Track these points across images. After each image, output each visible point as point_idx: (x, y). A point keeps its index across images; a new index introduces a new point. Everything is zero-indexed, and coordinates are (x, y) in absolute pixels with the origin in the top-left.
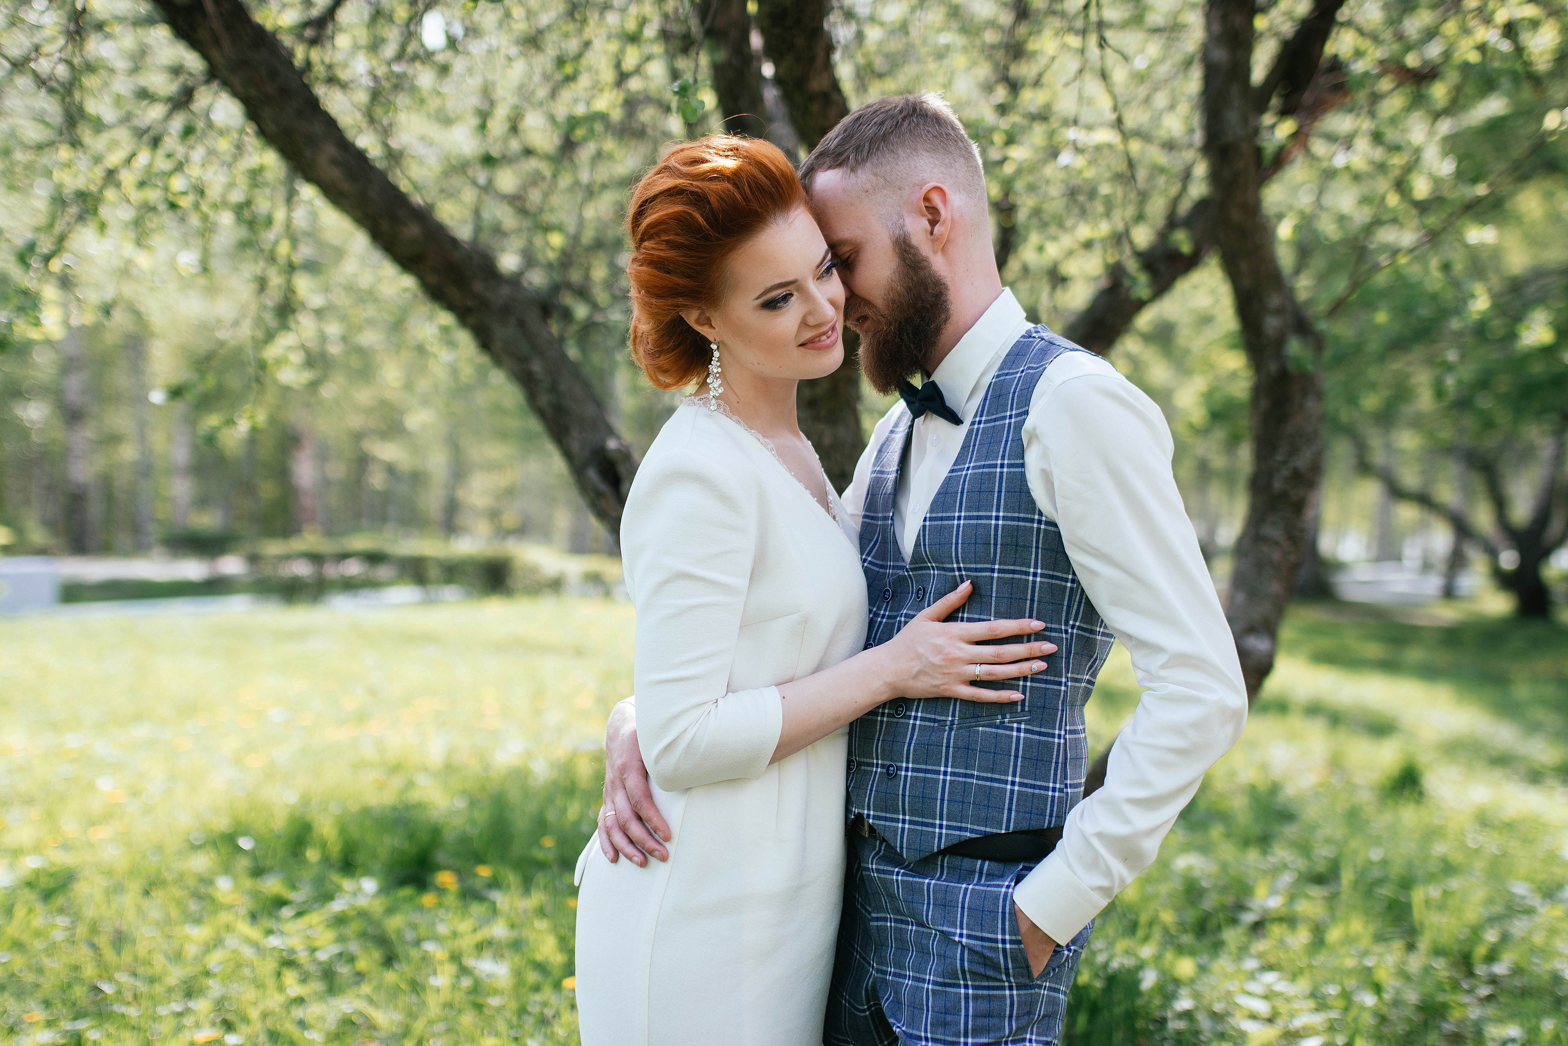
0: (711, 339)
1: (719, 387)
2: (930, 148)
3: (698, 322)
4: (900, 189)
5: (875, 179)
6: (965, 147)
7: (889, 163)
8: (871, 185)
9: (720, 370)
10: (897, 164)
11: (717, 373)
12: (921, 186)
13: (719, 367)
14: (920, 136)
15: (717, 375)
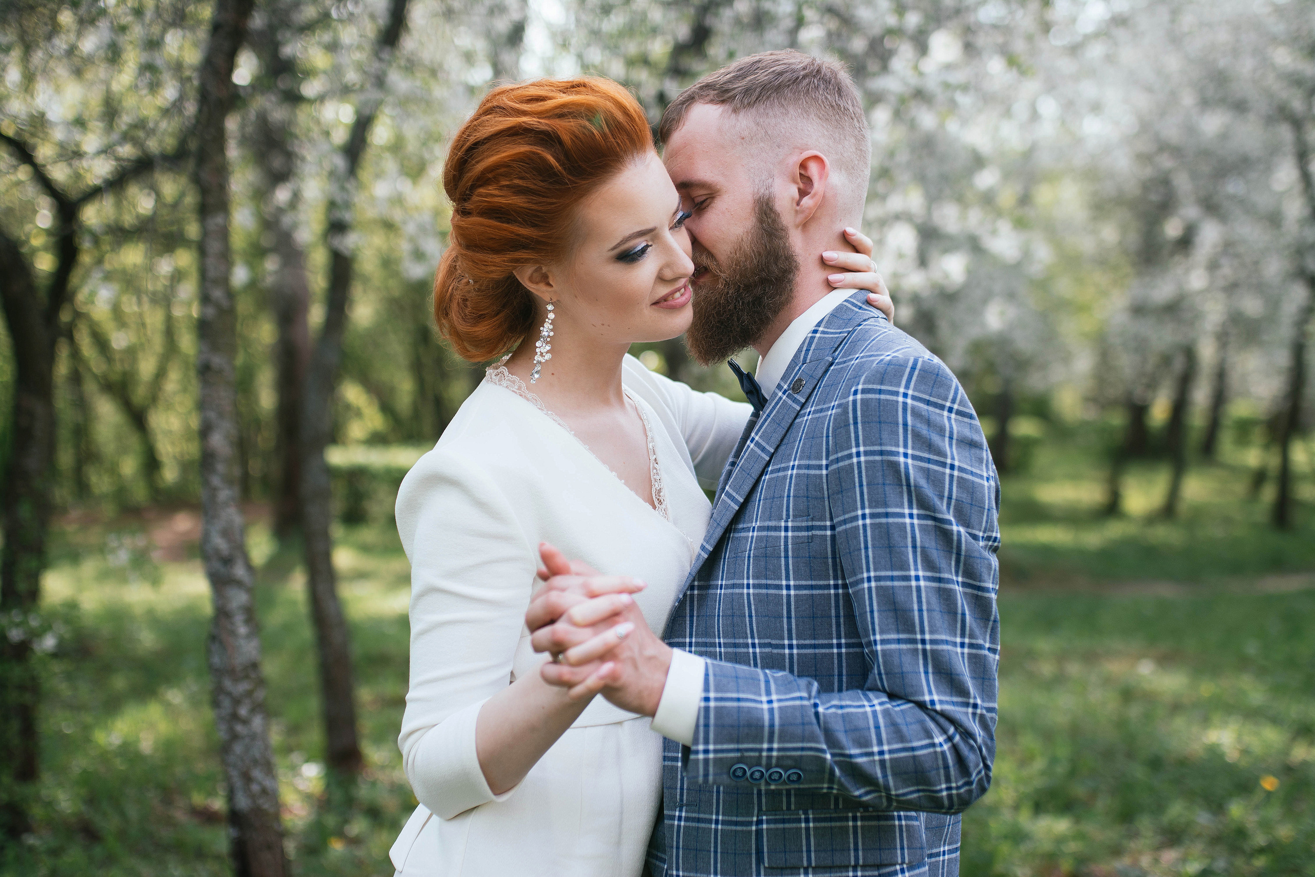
0: (547, 299)
1: (547, 353)
2: (823, 115)
3: (531, 279)
4: (779, 147)
5: (755, 129)
6: (860, 128)
7: (775, 116)
8: (750, 133)
9: (552, 334)
10: (784, 121)
11: (549, 336)
12: (802, 150)
13: (552, 330)
14: (816, 100)
15: (549, 339)
